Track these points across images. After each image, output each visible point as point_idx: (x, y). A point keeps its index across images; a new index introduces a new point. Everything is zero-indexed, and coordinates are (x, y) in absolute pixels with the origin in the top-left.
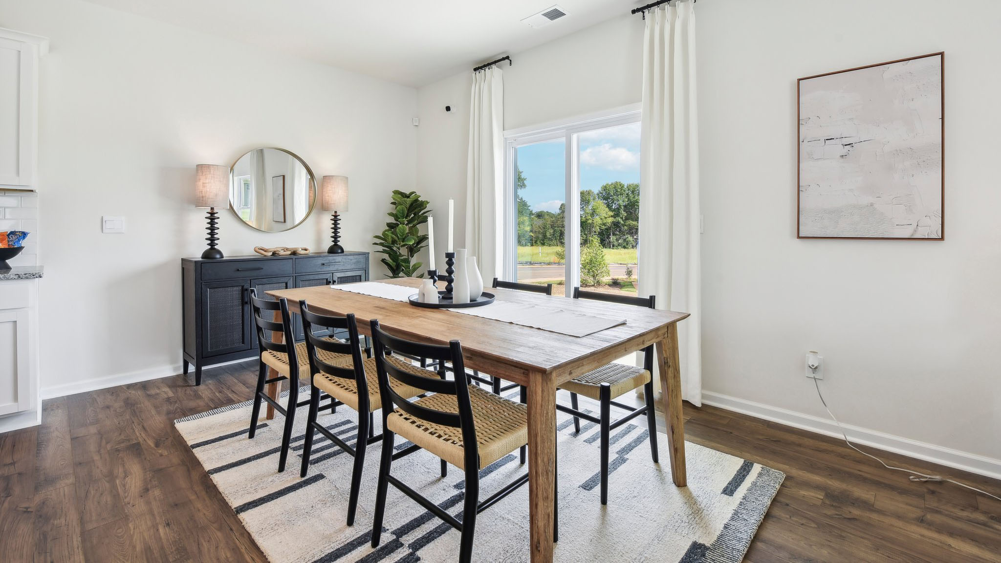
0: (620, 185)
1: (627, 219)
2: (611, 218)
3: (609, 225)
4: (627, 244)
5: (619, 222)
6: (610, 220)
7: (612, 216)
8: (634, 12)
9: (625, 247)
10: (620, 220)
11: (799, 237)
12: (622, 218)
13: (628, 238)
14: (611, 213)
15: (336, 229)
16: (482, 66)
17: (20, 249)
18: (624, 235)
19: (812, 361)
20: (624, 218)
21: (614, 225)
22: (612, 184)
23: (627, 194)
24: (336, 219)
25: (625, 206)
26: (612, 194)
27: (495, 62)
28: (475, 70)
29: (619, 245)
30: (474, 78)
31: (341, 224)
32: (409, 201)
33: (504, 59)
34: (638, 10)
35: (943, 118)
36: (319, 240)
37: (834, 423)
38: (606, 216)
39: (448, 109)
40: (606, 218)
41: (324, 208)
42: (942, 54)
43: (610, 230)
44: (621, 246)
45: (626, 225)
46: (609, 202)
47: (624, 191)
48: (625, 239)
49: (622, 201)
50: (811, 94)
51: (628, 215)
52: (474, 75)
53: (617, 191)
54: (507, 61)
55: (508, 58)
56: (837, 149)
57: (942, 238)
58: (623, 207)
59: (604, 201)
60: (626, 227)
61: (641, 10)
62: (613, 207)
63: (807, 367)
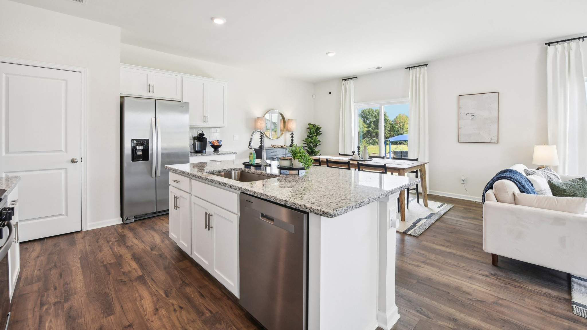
0: (372, 110)
1: (375, 129)
2: (366, 128)
3: (365, 132)
4: (375, 143)
5: (370, 131)
6: (366, 129)
7: (366, 127)
8: (406, 68)
9: (373, 144)
10: (371, 129)
11: (459, 142)
12: (372, 128)
13: (375, 139)
14: (366, 126)
15: (292, 138)
16: (345, 79)
17: (221, 145)
18: (373, 138)
19: (463, 178)
20: (373, 129)
21: (368, 132)
22: (367, 109)
23: (375, 115)
24: (292, 135)
25: (374, 122)
26: (367, 115)
27: (351, 78)
28: (343, 80)
29: (370, 143)
30: (342, 84)
31: (294, 136)
32: (316, 127)
33: (355, 78)
34: (408, 68)
35: (498, 110)
36: (285, 142)
37: (470, 196)
38: (363, 127)
39: (330, 93)
40: (363, 128)
41: (288, 130)
42: (498, 92)
43: (365, 135)
44: (371, 144)
45: (374, 132)
46: (365, 119)
47: (374, 113)
48: (374, 140)
49: (372, 119)
50: (463, 100)
51: (375, 126)
52: (342, 82)
53: (370, 113)
54: (356, 78)
55: (357, 77)
56: (470, 117)
57: (498, 143)
58: (372, 122)
59: (363, 119)
60: (374, 134)
61: (409, 68)
62: (367, 122)
63: (461, 180)
